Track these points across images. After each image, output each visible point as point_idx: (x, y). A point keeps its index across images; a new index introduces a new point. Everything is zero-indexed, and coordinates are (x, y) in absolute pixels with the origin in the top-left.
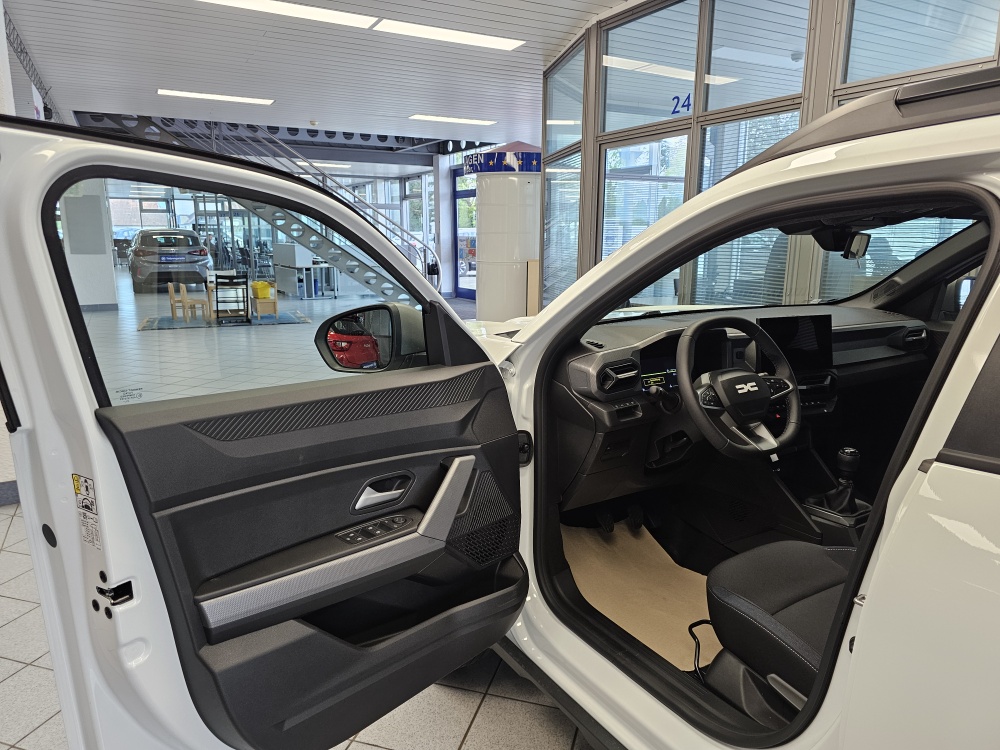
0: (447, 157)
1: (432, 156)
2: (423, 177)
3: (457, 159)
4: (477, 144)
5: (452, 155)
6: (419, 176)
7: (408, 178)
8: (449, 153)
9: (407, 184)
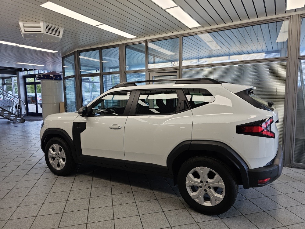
0: (22, 72)
1: (16, 72)
2: (12, 78)
3: (26, 73)
4: (28, 69)
5: (23, 72)
6: (10, 77)
7: (6, 78)
8: (22, 71)
9: (5, 80)
